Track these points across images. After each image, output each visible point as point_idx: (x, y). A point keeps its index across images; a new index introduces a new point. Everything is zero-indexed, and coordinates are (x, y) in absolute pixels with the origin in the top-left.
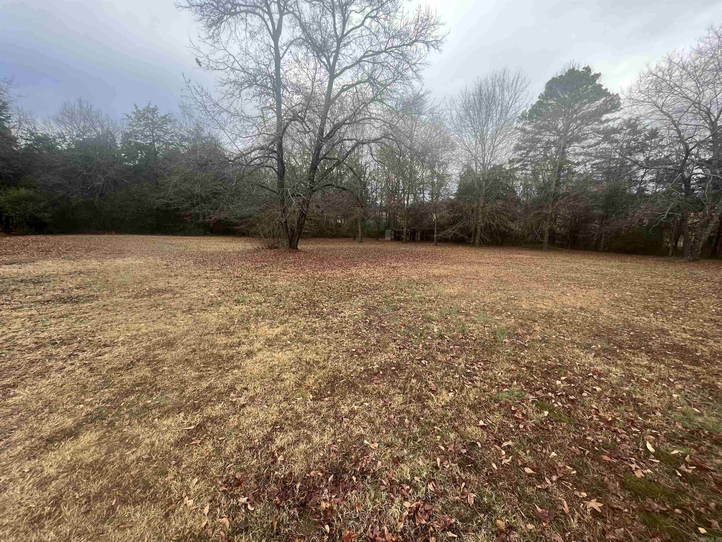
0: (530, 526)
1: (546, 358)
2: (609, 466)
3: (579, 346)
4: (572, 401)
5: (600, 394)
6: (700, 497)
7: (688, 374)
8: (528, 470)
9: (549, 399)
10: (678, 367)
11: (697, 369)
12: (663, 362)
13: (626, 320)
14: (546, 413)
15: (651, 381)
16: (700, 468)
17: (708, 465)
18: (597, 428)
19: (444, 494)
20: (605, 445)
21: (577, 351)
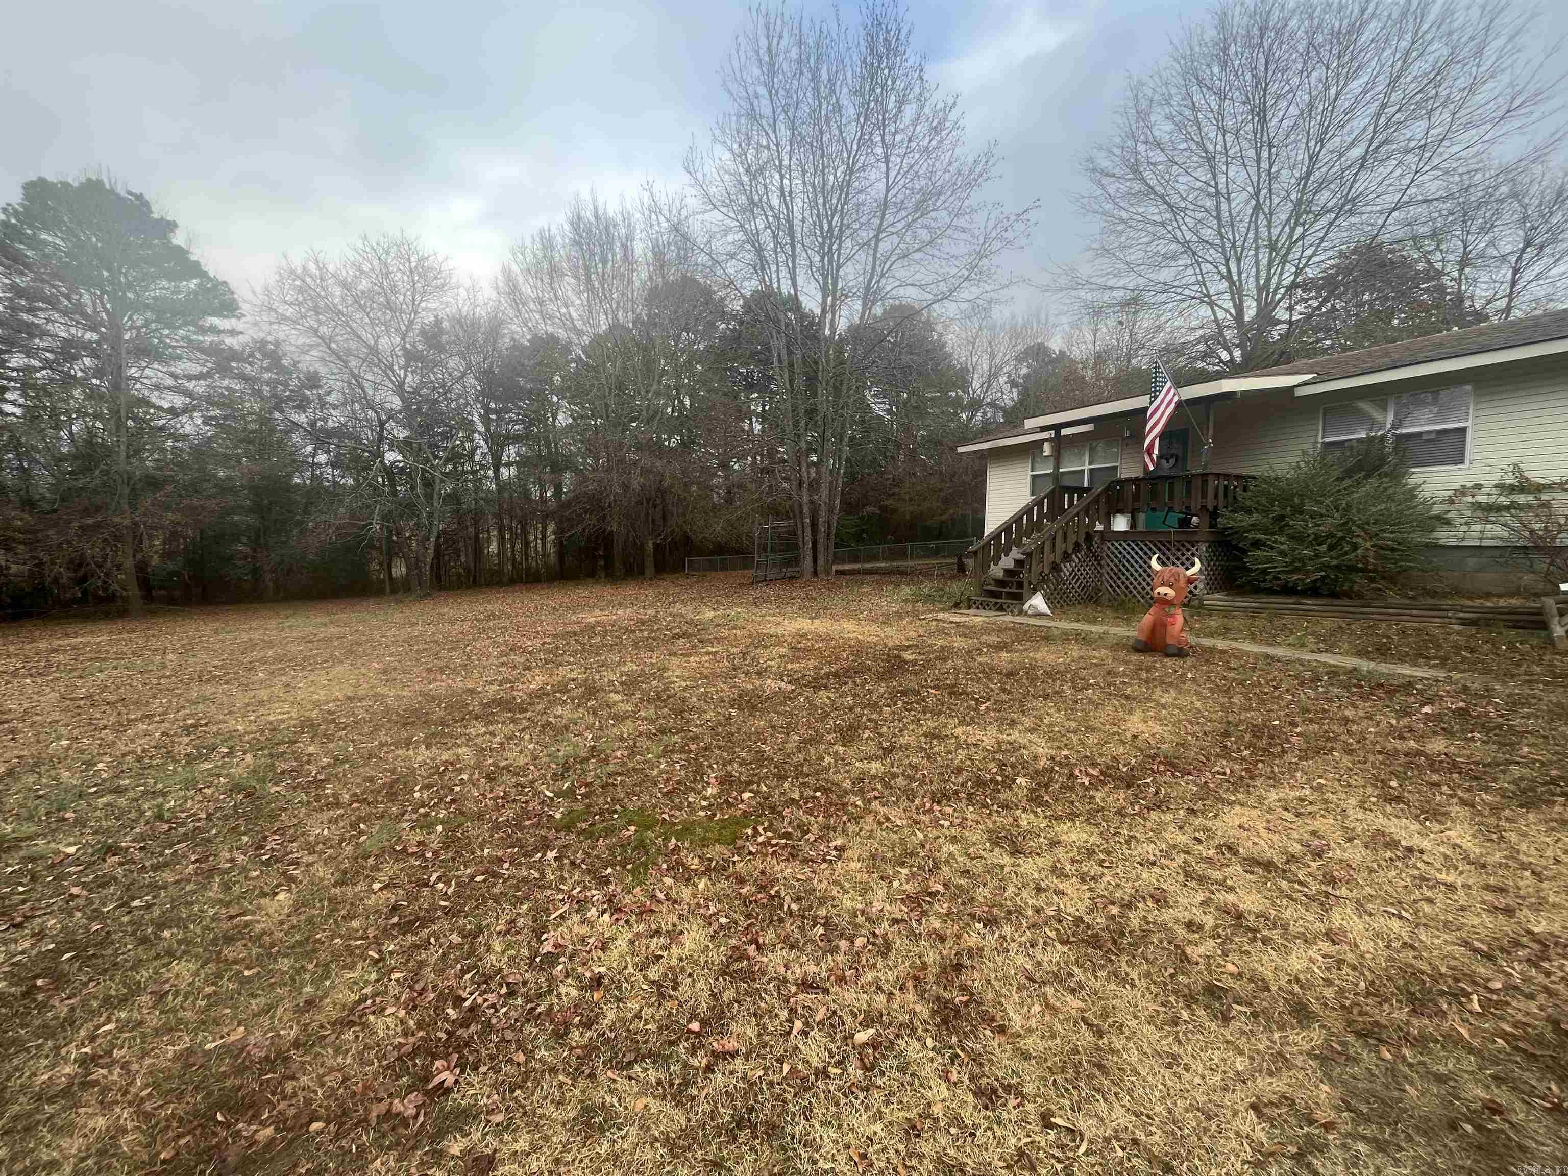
0: (525, 907)
1: (371, 780)
2: (537, 825)
3: (397, 745)
4: (453, 801)
5: (470, 780)
6: (601, 800)
7: (525, 723)
8: (479, 879)
9: (426, 815)
10: (514, 721)
11: (528, 714)
12: (497, 722)
13: (423, 694)
14: (439, 828)
15: (502, 744)
16: (587, 785)
17: (589, 780)
18: (498, 808)
19: (422, 964)
20: (517, 817)
21: (400, 752)
